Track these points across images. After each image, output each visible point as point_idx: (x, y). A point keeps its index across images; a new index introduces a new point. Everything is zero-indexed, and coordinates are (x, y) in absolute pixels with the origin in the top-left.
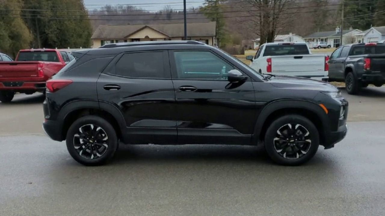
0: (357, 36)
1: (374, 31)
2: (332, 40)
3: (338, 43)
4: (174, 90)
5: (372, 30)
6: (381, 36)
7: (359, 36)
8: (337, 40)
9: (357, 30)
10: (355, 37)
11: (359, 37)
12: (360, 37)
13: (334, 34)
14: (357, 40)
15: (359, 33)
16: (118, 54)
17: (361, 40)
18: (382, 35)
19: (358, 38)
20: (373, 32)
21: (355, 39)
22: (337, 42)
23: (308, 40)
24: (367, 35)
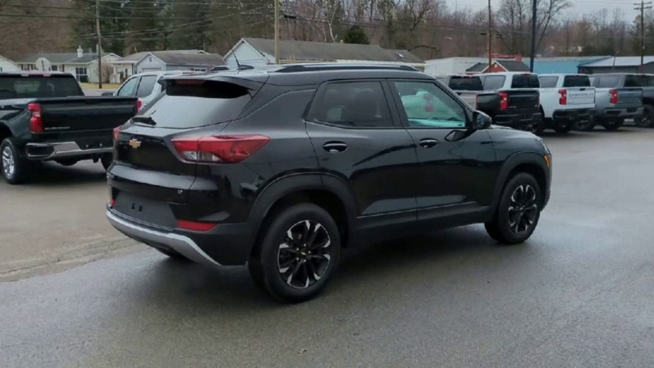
0: (115, 64)
1: (152, 59)
2: (72, 69)
3: (84, 75)
4: (414, 146)
5: (149, 57)
6: (165, 67)
7: (120, 64)
8: (81, 69)
9: (112, 54)
10: (112, 66)
11: (118, 66)
12: (121, 66)
13: (75, 59)
14: (116, 70)
15: (117, 59)
16: (321, 84)
17: (124, 71)
18: (167, 65)
19: (116, 68)
20: (151, 61)
21: (113, 68)
22: (81, 73)
23: (27, 67)
24: (141, 64)
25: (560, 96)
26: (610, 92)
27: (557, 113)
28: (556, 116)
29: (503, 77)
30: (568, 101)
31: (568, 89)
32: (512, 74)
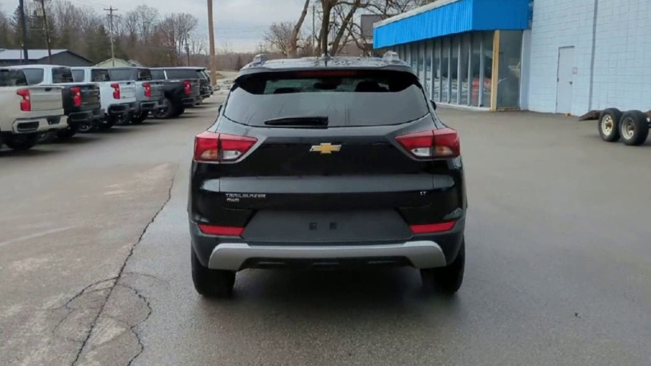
25: (113, 90)
26: (143, 85)
27: (112, 108)
28: (113, 112)
29: (41, 70)
30: (121, 95)
31: (121, 83)
32: (52, 66)
